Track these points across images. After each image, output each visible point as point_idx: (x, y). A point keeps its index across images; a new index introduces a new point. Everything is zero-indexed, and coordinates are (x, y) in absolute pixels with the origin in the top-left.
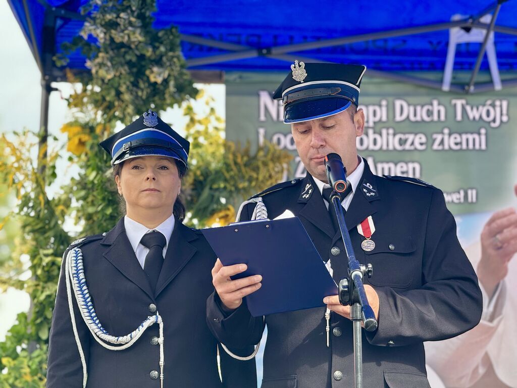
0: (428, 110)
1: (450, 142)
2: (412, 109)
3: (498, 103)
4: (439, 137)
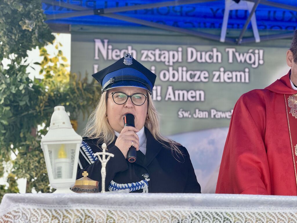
0: (210, 55)
1: (225, 77)
2: (199, 54)
3: (257, 51)
4: (217, 74)
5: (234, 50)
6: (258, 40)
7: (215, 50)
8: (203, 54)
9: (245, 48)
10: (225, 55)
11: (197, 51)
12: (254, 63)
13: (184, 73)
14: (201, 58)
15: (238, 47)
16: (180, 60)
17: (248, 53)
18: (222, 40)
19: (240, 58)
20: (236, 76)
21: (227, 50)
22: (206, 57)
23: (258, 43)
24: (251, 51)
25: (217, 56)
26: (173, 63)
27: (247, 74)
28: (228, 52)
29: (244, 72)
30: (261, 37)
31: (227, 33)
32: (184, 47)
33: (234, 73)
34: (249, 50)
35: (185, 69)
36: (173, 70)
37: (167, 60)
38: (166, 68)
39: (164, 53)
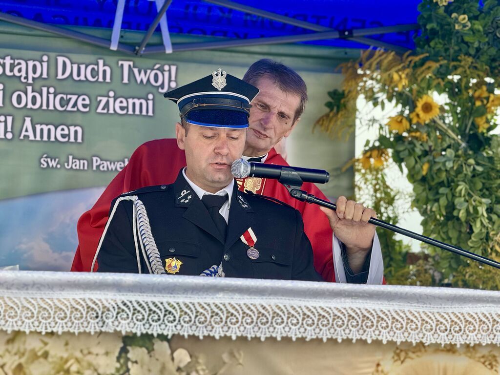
0: (93, 69)
2: (75, 67)
3: (166, 68)
4: (104, 100)
5: (131, 63)
6: (169, 50)
7: (101, 62)
8: (83, 67)
9: (149, 62)
10: (117, 71)
11: (72, 63)
12: (162, 86)
13: (51, 97)
14: (79, 75)
15: (138, 60)
16: (45, 75)
17: (153, 69)
18: (114, 47)
19: (141, 77)
20: (134, 104)
21: (120, 63)
22: (86, 73)
23: (169, 54)
24: (157, 66)
25: (104, 72)
26: (34, 79)
27: (150, 103)
28: (122, 65)
29: (147, 100)
30: (173, 44)
31: (122, 37)
32: (52, 55)
33: (131, 101)
34: (155, 65)
35: (52, 90)
36: (33, 91)
37: (23, 74)
38: (22, 87)
39: (19, 64)
